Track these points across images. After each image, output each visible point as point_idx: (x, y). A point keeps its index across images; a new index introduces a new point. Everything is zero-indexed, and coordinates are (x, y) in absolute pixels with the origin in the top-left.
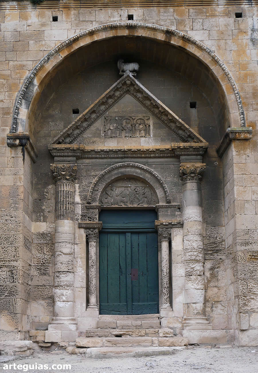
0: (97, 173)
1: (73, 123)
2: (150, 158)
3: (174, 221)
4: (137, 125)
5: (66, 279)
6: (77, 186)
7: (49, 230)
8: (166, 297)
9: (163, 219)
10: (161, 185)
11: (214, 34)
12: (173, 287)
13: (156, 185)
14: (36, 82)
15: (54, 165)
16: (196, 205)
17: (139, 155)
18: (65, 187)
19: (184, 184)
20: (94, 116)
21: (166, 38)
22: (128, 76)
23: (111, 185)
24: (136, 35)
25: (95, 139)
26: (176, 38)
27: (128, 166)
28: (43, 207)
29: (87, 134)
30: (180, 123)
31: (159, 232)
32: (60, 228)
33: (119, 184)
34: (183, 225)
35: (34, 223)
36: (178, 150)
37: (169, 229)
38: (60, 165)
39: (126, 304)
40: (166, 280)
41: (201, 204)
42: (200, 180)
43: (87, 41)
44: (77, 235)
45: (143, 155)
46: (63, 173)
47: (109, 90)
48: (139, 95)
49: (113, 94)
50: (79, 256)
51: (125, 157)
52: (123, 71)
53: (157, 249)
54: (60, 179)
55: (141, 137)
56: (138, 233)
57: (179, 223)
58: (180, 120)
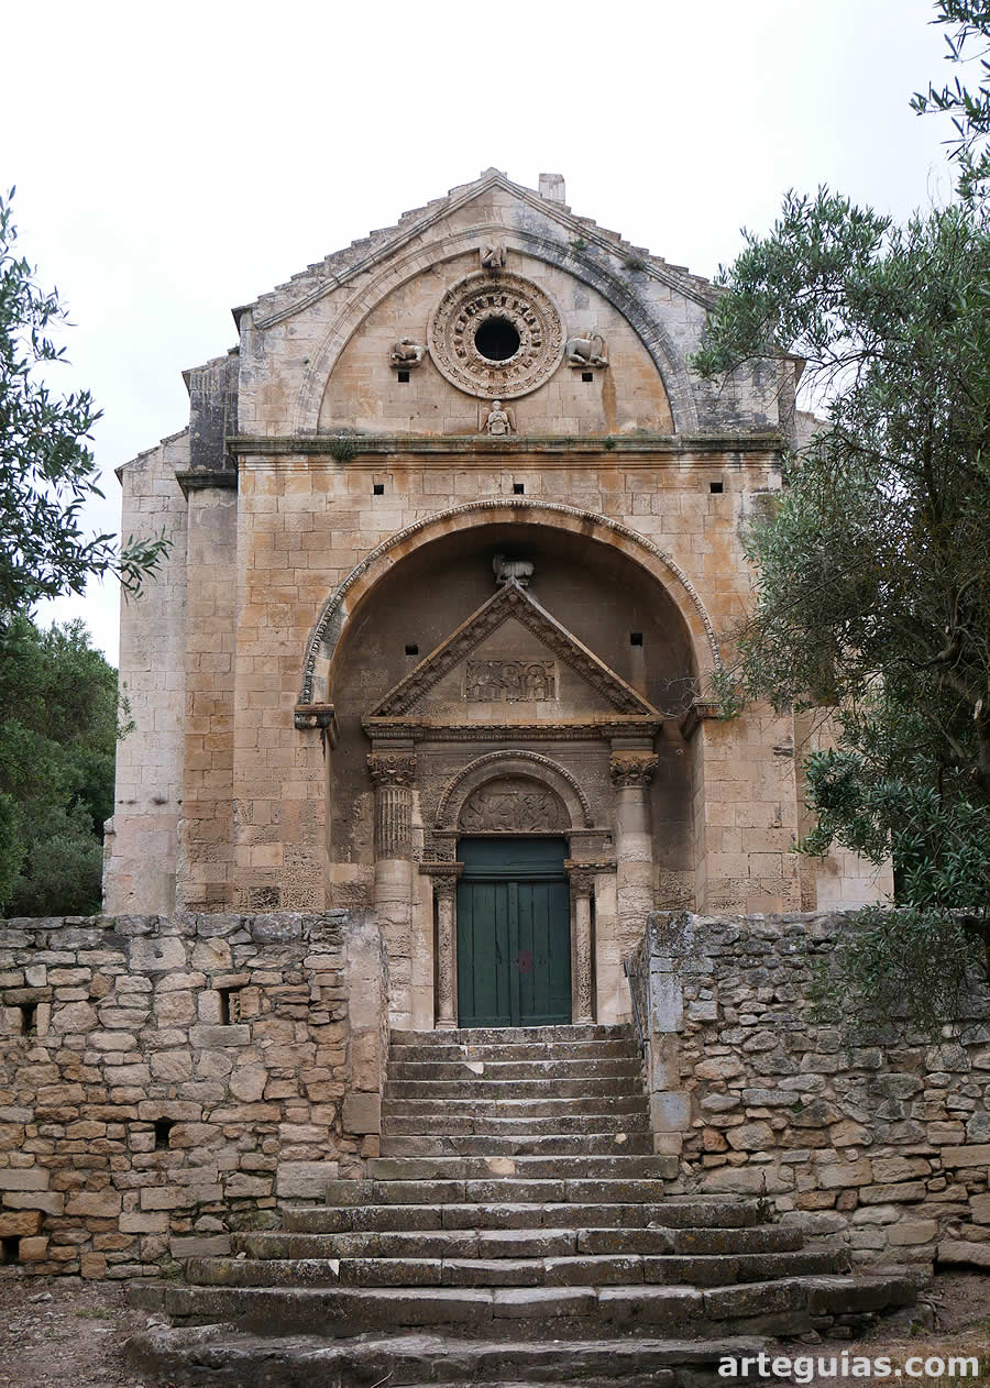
0: (454, 769)
1: (410, 676)
2: (555, 740)
3: (601, 861)
4: (530, 677)
5: (397, 969)
6: (416, 793)
7: (363, 878)
8: (584, 1004)
9: (579, 858)
10: (576, 792)
11: (672, 523)
12: (598, 984)
13: (565, 793)
14: (345, 609)
15: (374, 756)
16: (640, 831)
17: (533, 736)
18: (395, 798)
19: (619, 792)
20: (447, 660)
21: (584, 530)
22: (514, 586)
23: (479, 791)
24: (528, 521)
25: (449, 705)
26: (602, 529)
27: (513, 757)
28: (352, 835)
29: (434, 695)
30: (611, 677)
31: (572, 882)
32: (385, 875)
33: (495, 789)
34: (616, 868)
35: (334, 865)
36: (608, 727)
37: (591, 876)
38: (385, 757)
39: (509, 1018)
40: (584, 972)
41: (649, 829)
42: (649, 783)
43: (439, 532)
44: (416, 888)
45: (541, 736)
46: (391, 771)
47: (476, 614)
48: (534, 621)
49: (485, 620)
50: (421, 927)
51: (506, 740)
52: (504, 578)
53: (569, 913)
54: (384, 783)
55: (537, 700)
56: (532, 883)
57: (609, 865)
58: (611, 672)
